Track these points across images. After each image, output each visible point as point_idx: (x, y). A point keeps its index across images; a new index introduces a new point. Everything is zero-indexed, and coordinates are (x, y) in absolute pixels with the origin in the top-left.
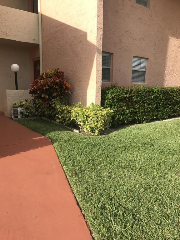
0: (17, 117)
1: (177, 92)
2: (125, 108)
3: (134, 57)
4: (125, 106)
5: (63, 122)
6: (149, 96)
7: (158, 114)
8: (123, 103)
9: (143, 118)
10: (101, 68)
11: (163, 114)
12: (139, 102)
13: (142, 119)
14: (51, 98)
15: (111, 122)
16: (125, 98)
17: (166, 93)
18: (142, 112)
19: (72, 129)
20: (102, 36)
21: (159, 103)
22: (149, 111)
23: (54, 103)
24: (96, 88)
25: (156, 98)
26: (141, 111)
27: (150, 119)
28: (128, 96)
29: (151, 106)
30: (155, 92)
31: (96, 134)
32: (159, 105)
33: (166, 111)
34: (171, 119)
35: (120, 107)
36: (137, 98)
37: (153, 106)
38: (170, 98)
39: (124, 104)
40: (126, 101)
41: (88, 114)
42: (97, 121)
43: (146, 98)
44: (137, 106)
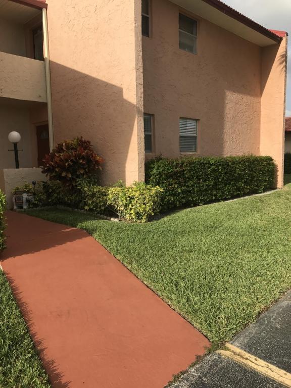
0: (21, 207)
1: (240, 163)
2: (176, 186)
3: (180, 118)
4: (176, 183)
5: (95, 209)
6: (204, 169)
7: (217, 193)
8: (173, 179)
9: (199, 198)
10: (143, 136)
11: (224, 193)
12: (193, 178)
13: (198, 200)
14: (74, 177)
15: (161, 205)
16: (175, 173)
17: (225, 165)
18: (197, 191)
19: (109, 218)
20: (142, 95)
21: (218, 179)
22: (206, 190)
23: (80, 184)
24: (139, 162)
25: (214, 171)
26: (196, 189)
27: (208, 200)
28: (178, 170)
29: (208, 182)
30: (212, 165)
31: (143, 221)
32: (219, 182)
33: (228, 189)
34: (235, 200)
35: (169, 185)
36: (190, 172)
37: (211, 183)
38: (231, 171)
39: (175, 181)
40: (177, 177)
41: (132, 195)
42: (144, 204)
43: (201, 173)
44: (191, 183)
